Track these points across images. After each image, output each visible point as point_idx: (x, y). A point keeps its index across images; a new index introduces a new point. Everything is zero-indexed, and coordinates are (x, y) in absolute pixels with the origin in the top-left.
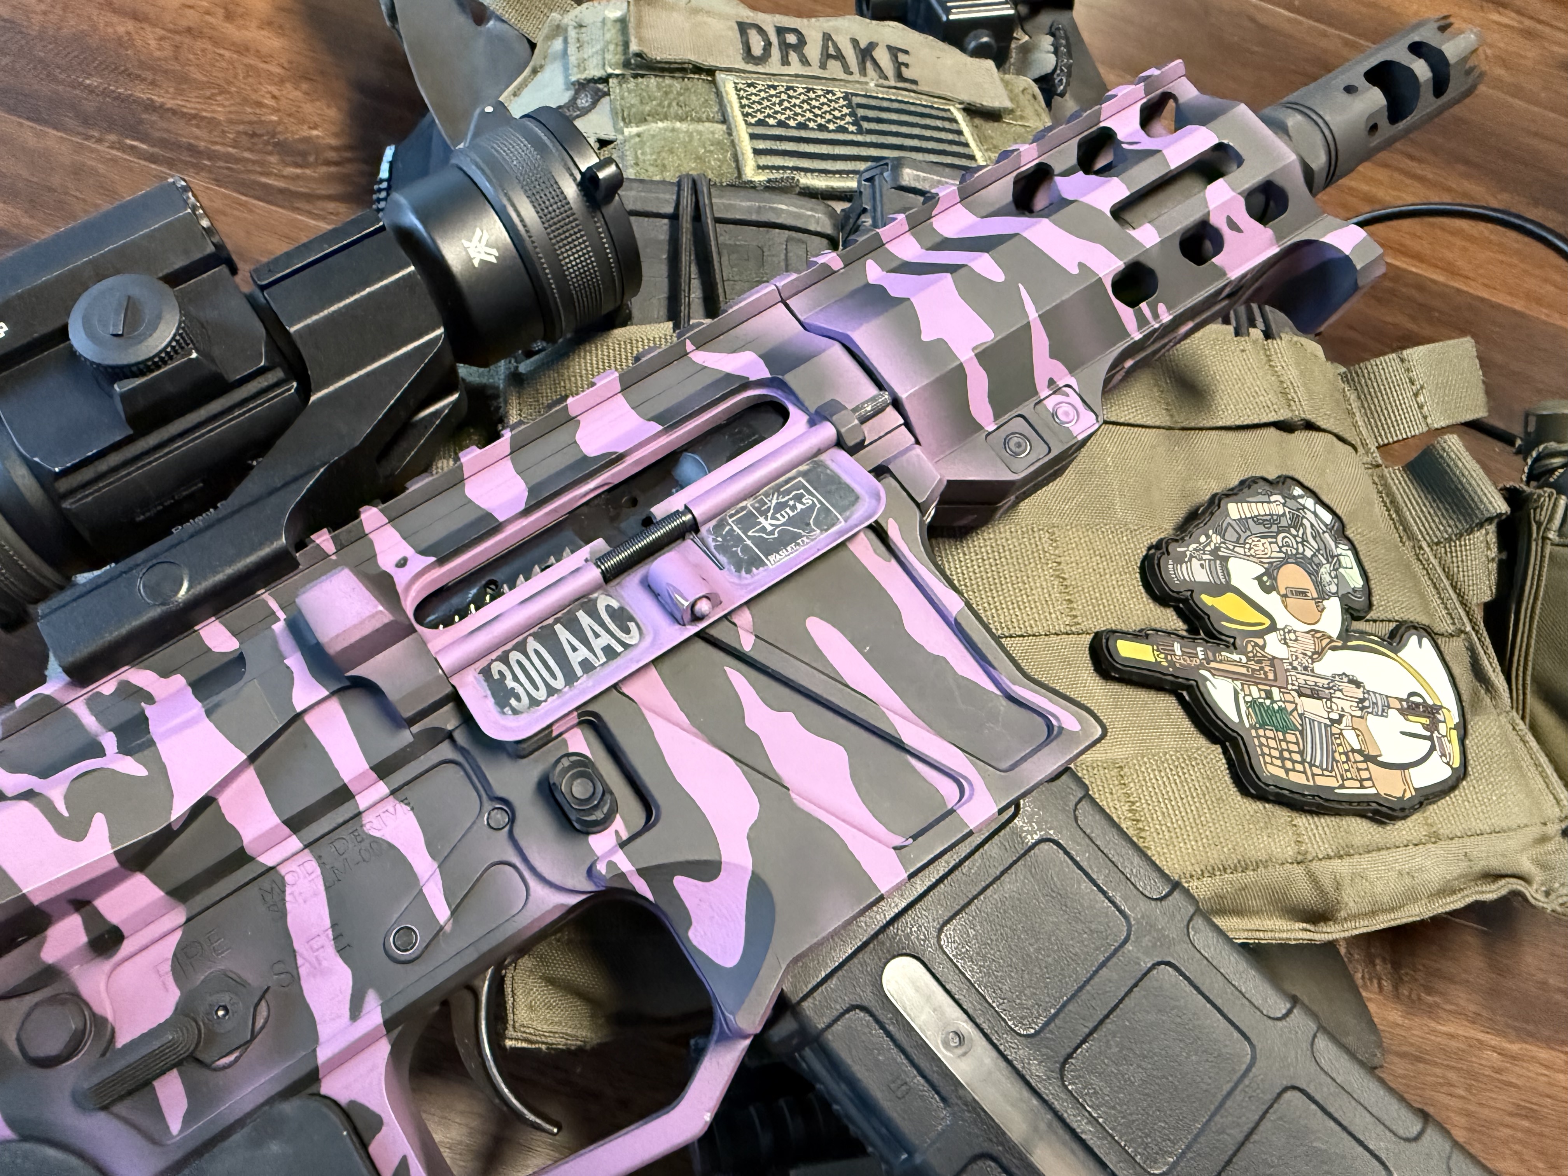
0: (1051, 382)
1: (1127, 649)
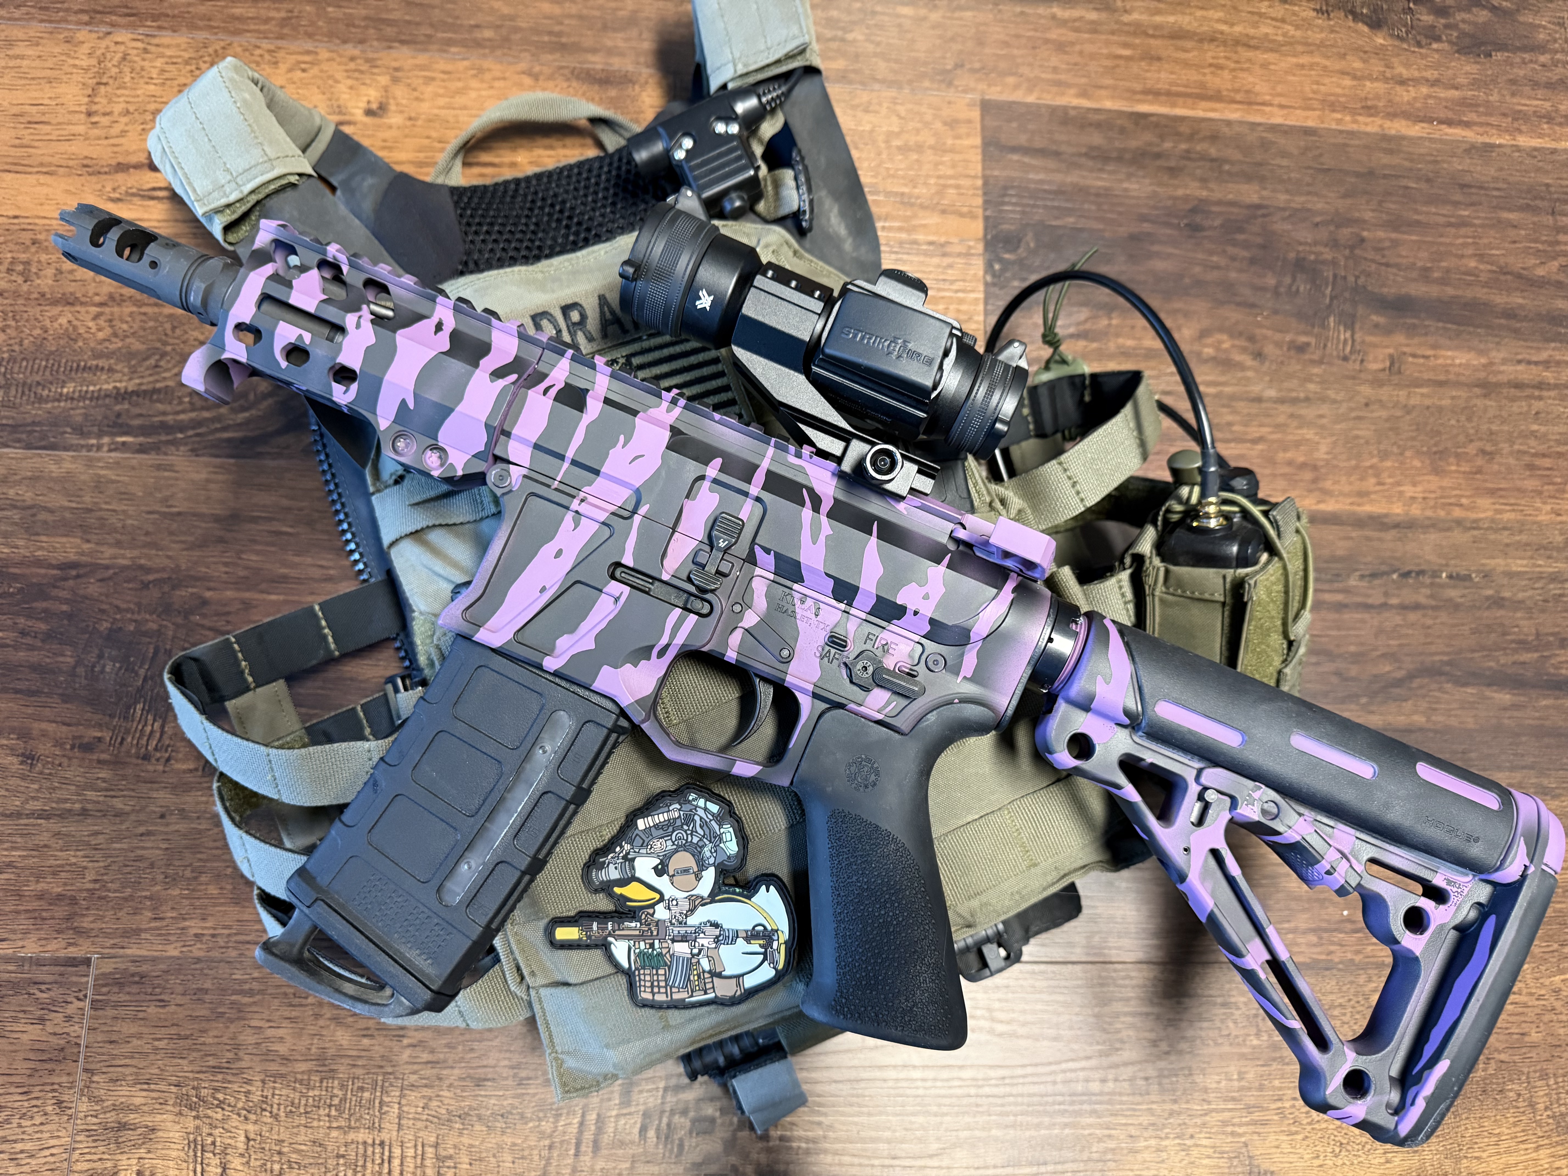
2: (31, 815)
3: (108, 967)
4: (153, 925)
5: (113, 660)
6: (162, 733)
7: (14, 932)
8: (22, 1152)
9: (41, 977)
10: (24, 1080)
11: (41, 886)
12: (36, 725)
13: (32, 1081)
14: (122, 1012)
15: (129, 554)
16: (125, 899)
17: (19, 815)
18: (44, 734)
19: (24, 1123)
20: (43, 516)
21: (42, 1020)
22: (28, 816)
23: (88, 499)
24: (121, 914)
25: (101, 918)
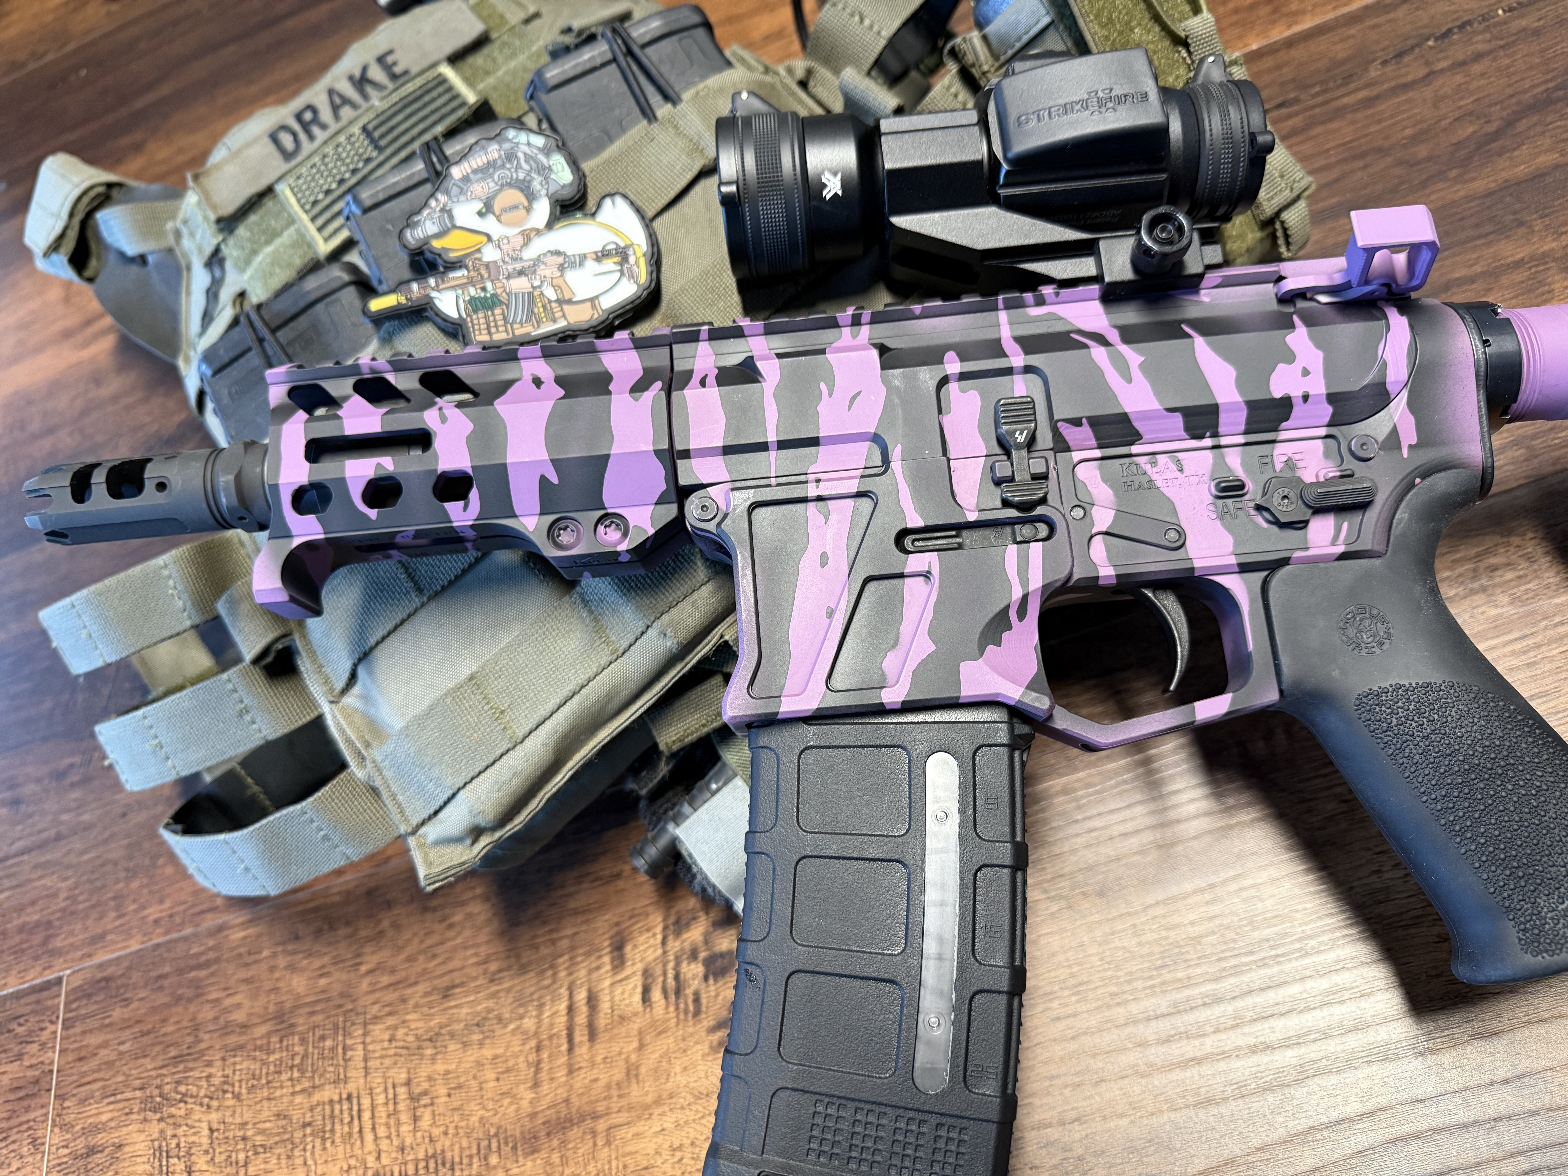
3: (77, 980)
9: (20, 1011)
11: (22, 919)
12: (21, 772)
13: (9, 1124)
14: (89, 1024)
16: (93, 906)
18: (28, 777)
21: (20, 1056)
24: (89, 922)
25: (71, 933)
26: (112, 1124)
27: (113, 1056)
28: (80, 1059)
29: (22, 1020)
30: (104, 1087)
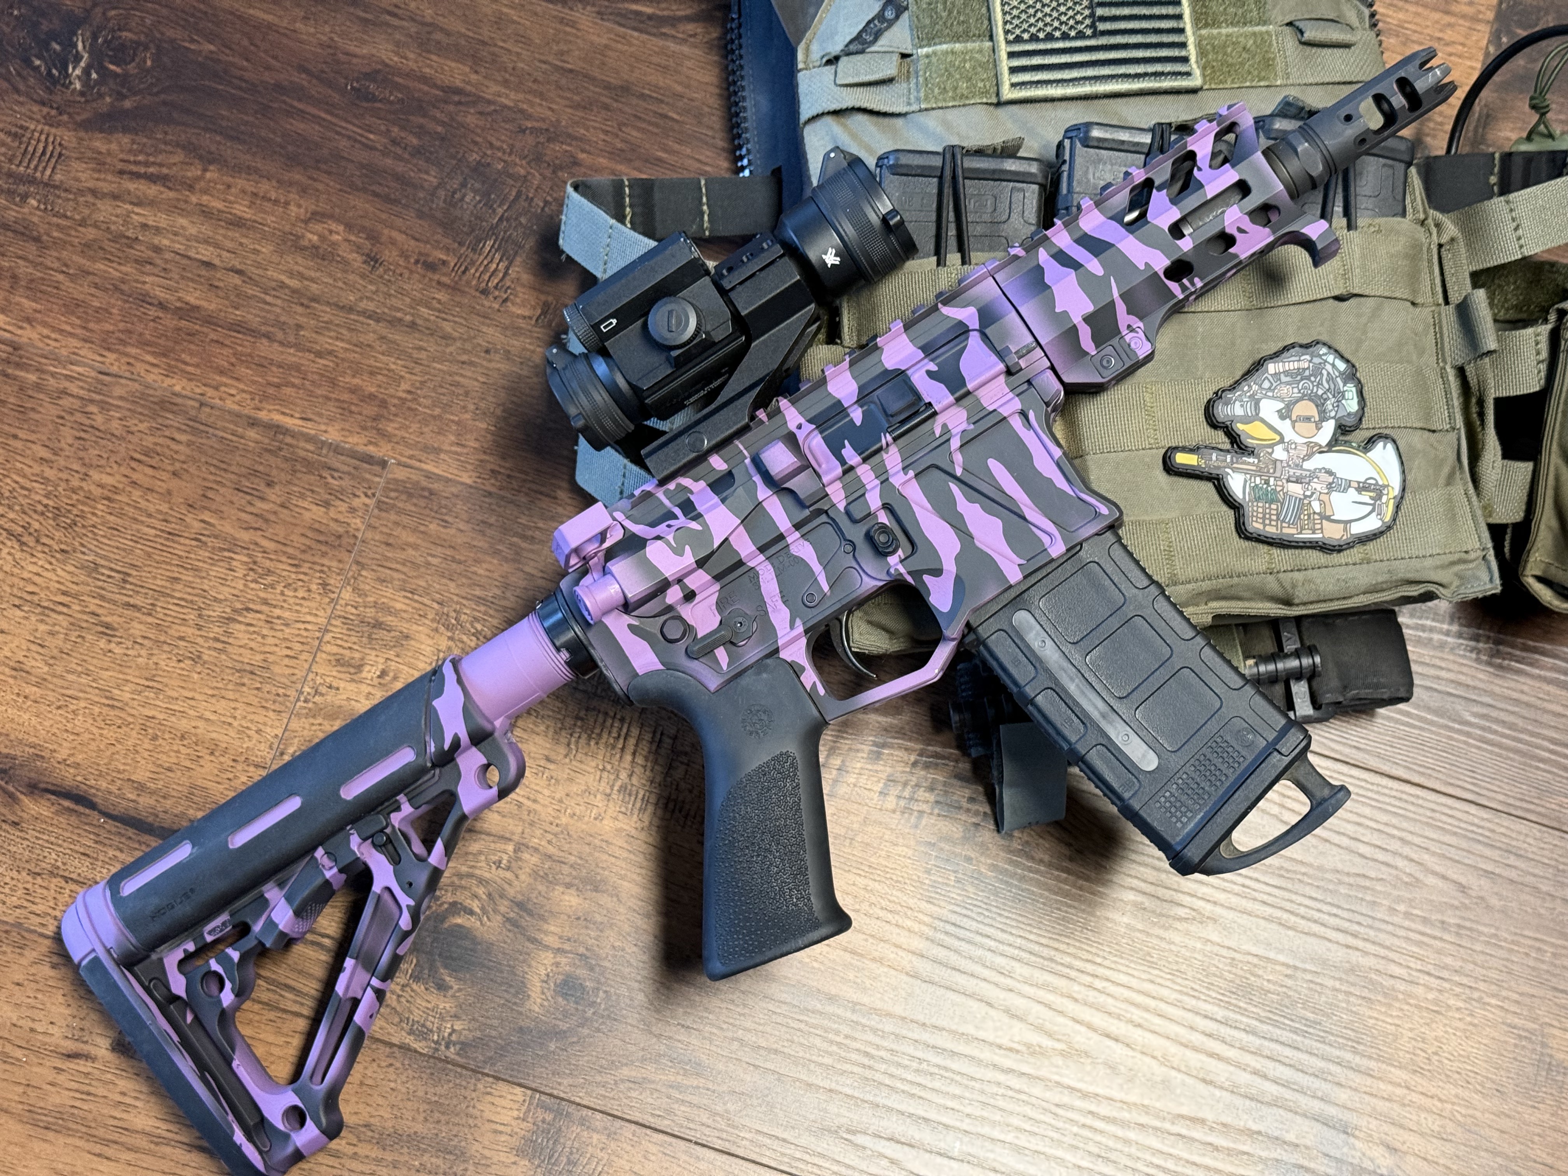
0: (1129, 326)
1: (1181, 458)
2: (363, 313)
3: (401, 474)
4: (454, 449)
5: (476, 191)
6: (506, 274)
7: (320, 415)
8: (279, 618)
9: (337, 465)
10: (297, 553)
11: (356, 381)
12: (386, 231)
13: (302, 556)
14: (405, 520)
15: (512, 95)
16: (434, 417)
17: (351, 309)
18: (393, 242)
19: (287, 592)
20: (438, 36)
21: (327, 504)
22: (359, 313)
23: (486, 33)
24: (425, 430)
25: (406, 428)
26: (405, 615)
27: (420, 560)
28: (388, 544)
29: (336, 474)
30: (404, 581)
